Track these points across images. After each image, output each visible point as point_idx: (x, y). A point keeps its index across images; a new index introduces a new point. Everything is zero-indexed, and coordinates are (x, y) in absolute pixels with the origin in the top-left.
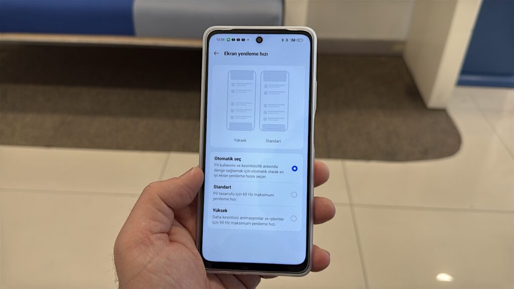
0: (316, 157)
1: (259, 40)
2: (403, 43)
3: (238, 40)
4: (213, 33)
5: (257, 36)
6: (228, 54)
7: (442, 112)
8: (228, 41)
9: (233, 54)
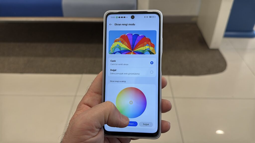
0: (162, 74)
1: (133, 17)
2: (197, 17)
3: (122, 17)
4: (109, 14)
5: (131, 15)
6: (117, 25)
7: (217, 50)
8: (116, 18)
9: (119, 25)
